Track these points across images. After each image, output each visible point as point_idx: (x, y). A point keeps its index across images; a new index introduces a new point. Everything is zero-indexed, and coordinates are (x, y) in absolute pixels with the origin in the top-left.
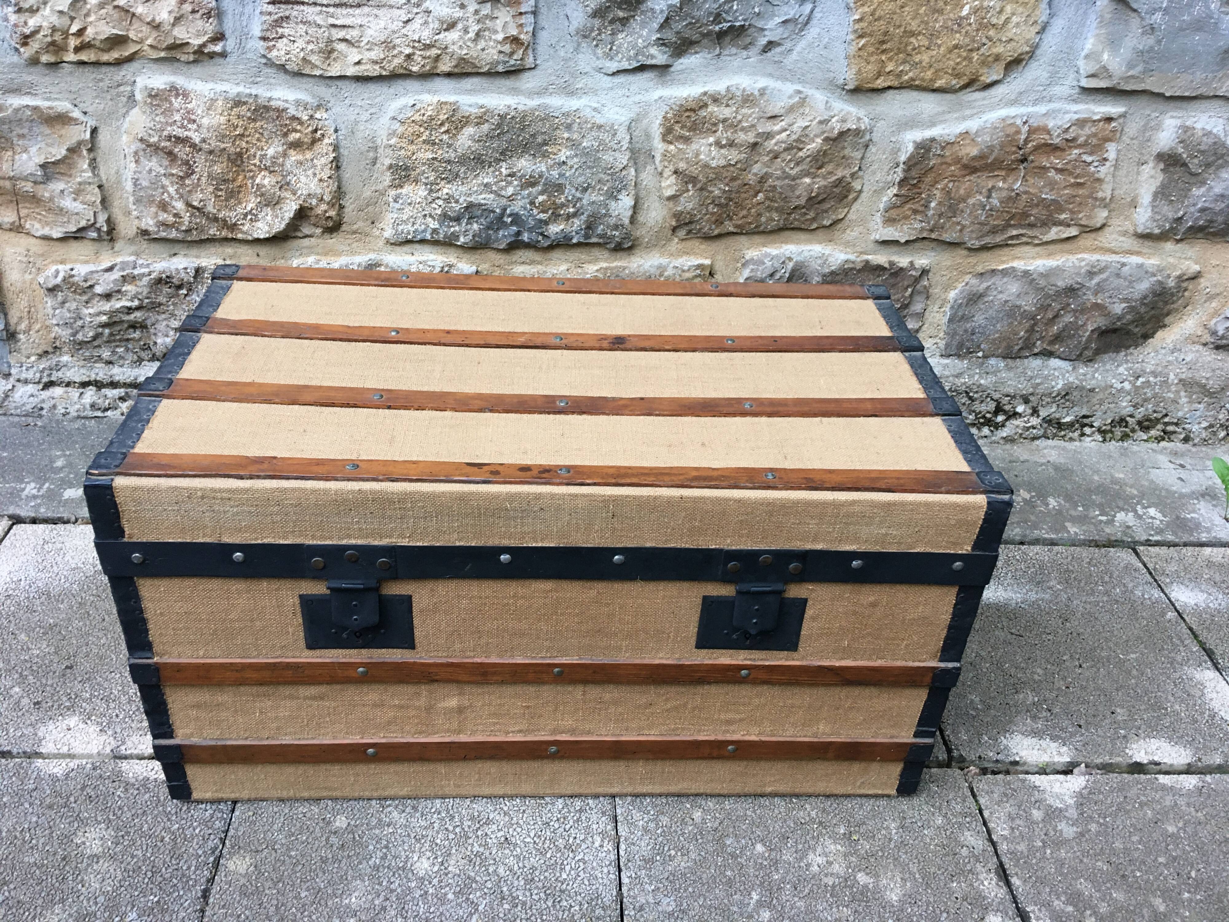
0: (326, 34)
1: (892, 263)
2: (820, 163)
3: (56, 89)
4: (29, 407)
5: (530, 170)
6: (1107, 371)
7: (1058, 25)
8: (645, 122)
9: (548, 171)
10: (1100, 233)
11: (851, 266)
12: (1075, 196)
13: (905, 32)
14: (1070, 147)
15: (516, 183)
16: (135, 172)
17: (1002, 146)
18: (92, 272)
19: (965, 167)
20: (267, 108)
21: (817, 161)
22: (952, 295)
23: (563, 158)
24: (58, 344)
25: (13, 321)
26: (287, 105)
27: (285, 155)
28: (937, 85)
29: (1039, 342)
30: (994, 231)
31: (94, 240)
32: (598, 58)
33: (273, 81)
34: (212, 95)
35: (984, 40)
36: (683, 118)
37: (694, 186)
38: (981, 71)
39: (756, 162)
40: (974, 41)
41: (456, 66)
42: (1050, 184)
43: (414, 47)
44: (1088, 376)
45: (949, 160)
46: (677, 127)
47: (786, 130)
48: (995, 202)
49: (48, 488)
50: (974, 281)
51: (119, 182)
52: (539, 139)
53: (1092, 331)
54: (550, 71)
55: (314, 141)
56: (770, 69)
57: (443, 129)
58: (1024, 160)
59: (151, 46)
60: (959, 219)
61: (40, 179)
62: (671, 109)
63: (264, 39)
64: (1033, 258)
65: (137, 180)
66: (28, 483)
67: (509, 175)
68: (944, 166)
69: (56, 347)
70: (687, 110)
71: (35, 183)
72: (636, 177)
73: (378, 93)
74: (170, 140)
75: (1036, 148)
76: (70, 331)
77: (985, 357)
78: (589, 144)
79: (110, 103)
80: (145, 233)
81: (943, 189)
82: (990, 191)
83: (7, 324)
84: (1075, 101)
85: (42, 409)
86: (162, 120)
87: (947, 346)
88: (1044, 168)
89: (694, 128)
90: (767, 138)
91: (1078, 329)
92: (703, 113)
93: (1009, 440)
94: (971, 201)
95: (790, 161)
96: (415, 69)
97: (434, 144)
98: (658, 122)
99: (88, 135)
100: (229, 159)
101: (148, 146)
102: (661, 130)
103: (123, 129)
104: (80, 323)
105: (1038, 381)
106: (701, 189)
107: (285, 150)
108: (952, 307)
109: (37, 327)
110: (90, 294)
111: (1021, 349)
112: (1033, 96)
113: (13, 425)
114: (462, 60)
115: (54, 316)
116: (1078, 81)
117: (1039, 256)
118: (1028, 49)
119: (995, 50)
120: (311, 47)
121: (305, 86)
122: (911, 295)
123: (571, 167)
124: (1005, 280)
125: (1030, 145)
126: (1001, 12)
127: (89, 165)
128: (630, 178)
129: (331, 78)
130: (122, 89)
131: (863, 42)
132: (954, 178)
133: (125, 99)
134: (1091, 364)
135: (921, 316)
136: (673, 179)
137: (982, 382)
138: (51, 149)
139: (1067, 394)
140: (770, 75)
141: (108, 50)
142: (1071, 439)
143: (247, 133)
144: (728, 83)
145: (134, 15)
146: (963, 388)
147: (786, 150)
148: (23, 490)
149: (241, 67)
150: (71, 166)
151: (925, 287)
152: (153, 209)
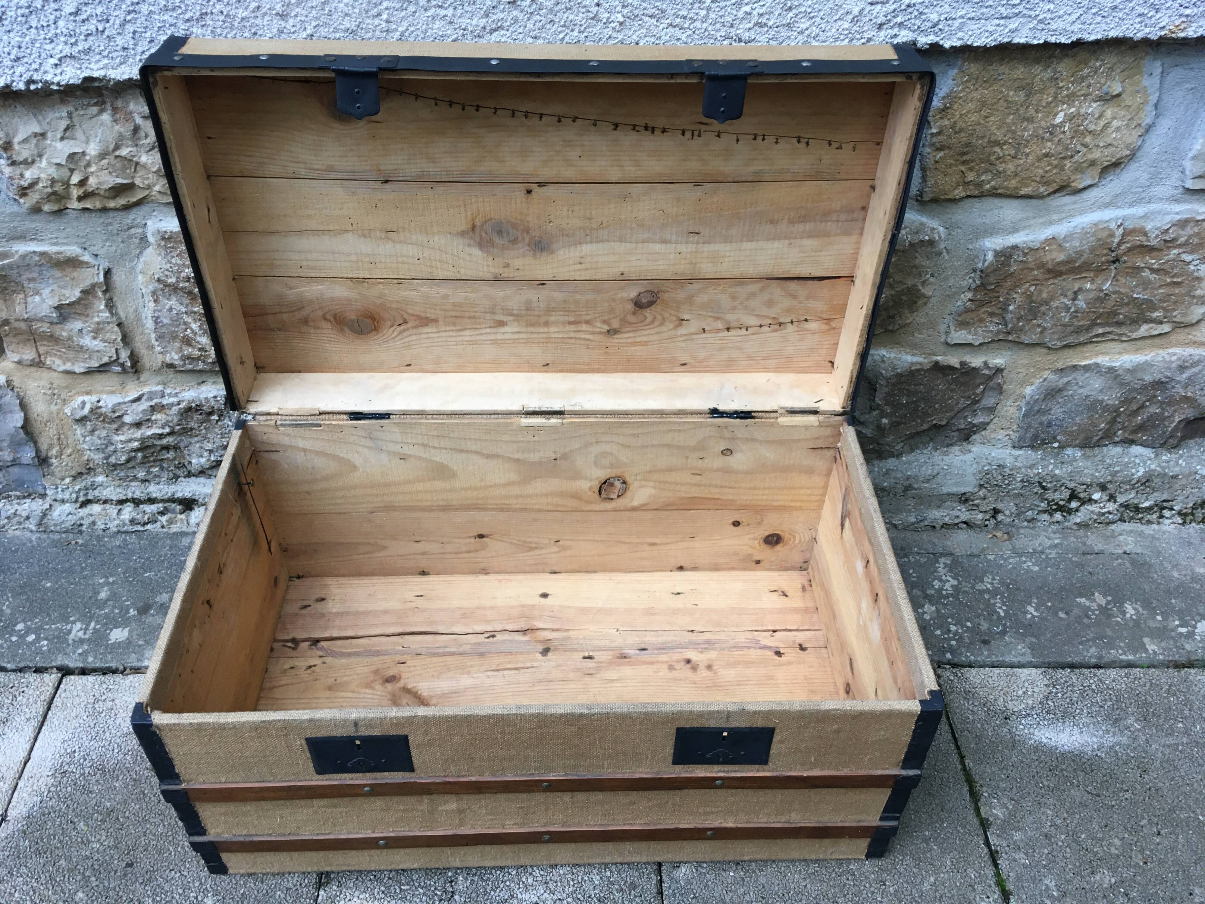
1: (963, 364)
3: (63, 234)
4: (68, 525)
6: (1192, 457)
7: (1165, 125)
10: (1195, 328)
11: (918, 367)
12: (1171, 295)
13: (989, 142)
14: (1169, 248)
16: (154, 311)
17: (1092, 250)
18: (119, 404)
19: (1049, 271)
22: (1028, 390)
24: (91, 465)
25: (44, 447)
28: (1022, 193)
29: (1120, 432)
30: (1078, 331)
31: (119, 373)
35: (1079, 147)
38: (1073, 178)
40: (1067, 149)
42: (1144, 283)
44: (1172, 463)
45: (1032, 266)
48: (1081, 304)
49: (94, 629)
50: (1052, 377)
51: (138, 319)
53: (1179, 422)
58: (1116, 260)
59: (160, 192)
60: (1040, 322)
61: (55, 320)
64: (1120, 353)
65: (158, 317)
66: (74, 622)
68: (1026, 271)
69: (90, 468)
71: (51, 323)
74: (188, 281)
75: (1130, 250)
76: (102, 455)
77: (1062, 447)
79: (122, 245)
80: (171, 366)
81: (1023, 293)
82: (1075, 293)
83: (38, 451)
84: (1177, 201)
85: (81, 525)
86: (179, 262)
87: (1021, 439)
88: (1138, 268)
91: (1164, 420)
93: (1083, 526)
94: (1054, 304)
99: (102, 279)
101: (165, 286)
103: (138, 270)
104: (111, 448)
105: (1116, 469)
108: (1028, 403)
109: (69, 451)
110: (119, 423)
111: (1102, 438)
112: (1130, 198)
113: (55, 544)
115: (84, 442)
116: (1183, 181)
117: (1126, 351)
118: (1128, 152)
119: (1090, 157)
122: (983, 392)
124: (1087, 375)
125: (1123, 247)
126: (1100, 116)
127: (106, 306)
130: (133, 231)
131: (941, 154)
132: (1036, 282)
133: (137, 241)
134: (1176, 451)
135: (991, 410)
137: (1057, 472)
138: (64, 291)
139: (1148, 481)
141: (114, 197)
142: (1149, 522)
145: (137, 163)
146: (1037, 479)
148: (70, 632)
150: (88, 306)
151: (999, 384)
152: (177, 344)
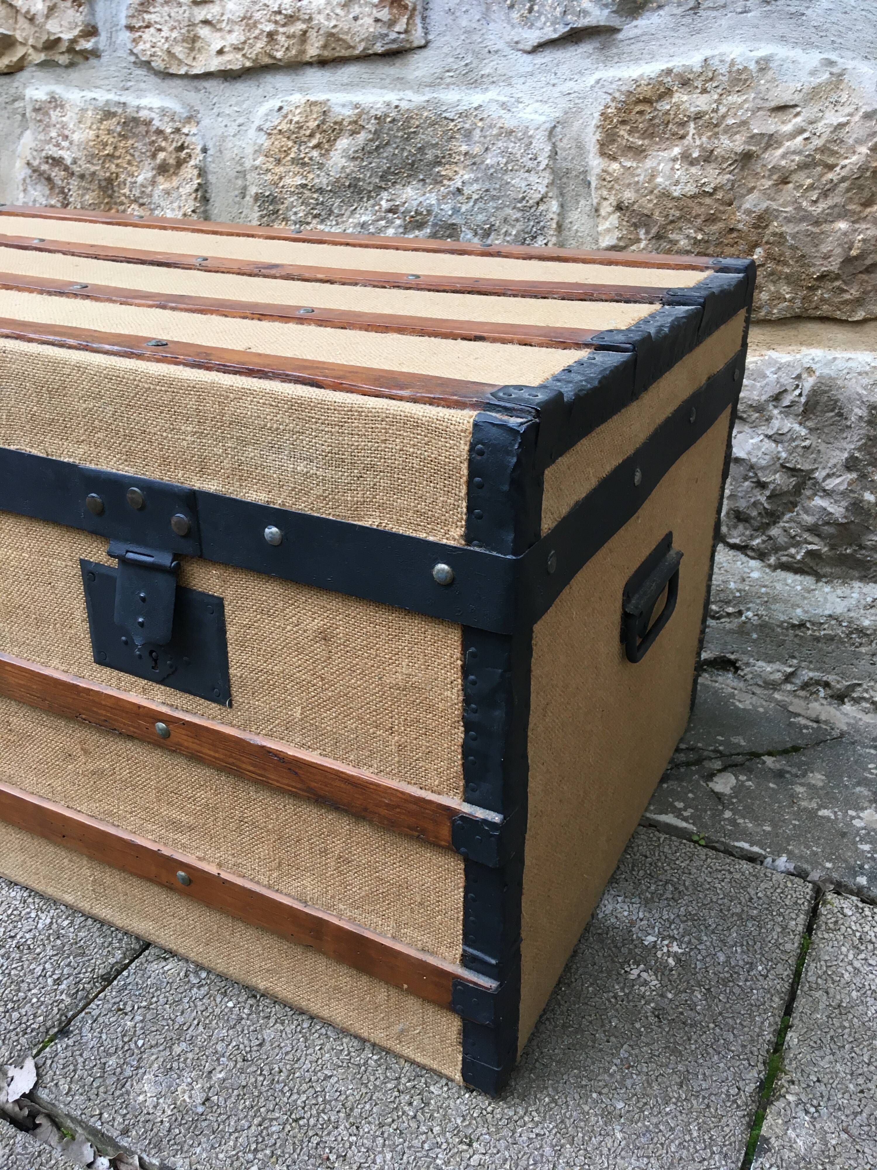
0: (186, 15)
2: (866, 193)
5: (415, 203)
8: (577, 125)
9: (439, 205)
15: (398, 222)
20: (136, 120)
21: (861, 188)
23: (459, 184)
26: (153, 115)
27: (153, 183)
32: (513, 26)
33: (143, 85)
34: (82, 105)
36: (633, 116)
37: (647, 233)
39: (751, 190)
41: (325, 47)
43: (276, 22)
46: (623, 131)
47: (802, 131)
52: (430, 155)
54: (446, 50)
55: (180, 163)
56: (782, 28)
57: (314, 142)
59: (33, 47)
62: (614, 99)
63: (130, 28)
67: (390, 211)
70: (638, 102)
72: (562, 215)
73: (246, 95)
74: (47, 162)
78: (495, 160)
79: (8, 122)
86: (43, 138)
89: (649, 134)
90: (768, 146)
92: (664, 106)
95: (811, 187)
96: (279, 55)
97: (304, 164)
98: (594, 122)
100: (100, 187)
101: (33, 171)
102: (598, 136)
103: (17, 153)
106: (658, 237)
107: (154, 177)
114: (332, 37)
120: (175, 34)
121: (174, 91)
123: (469, 198)
128: (550, 215)
129: (197, 77)
130: (16, 104)
133: (19, 118)
136: (614, 219)
140: (783, 38)
143: (117, 154)
144: (708, 53)
145: (17, 10)
147: (803, 166)
149: (113, 68)
